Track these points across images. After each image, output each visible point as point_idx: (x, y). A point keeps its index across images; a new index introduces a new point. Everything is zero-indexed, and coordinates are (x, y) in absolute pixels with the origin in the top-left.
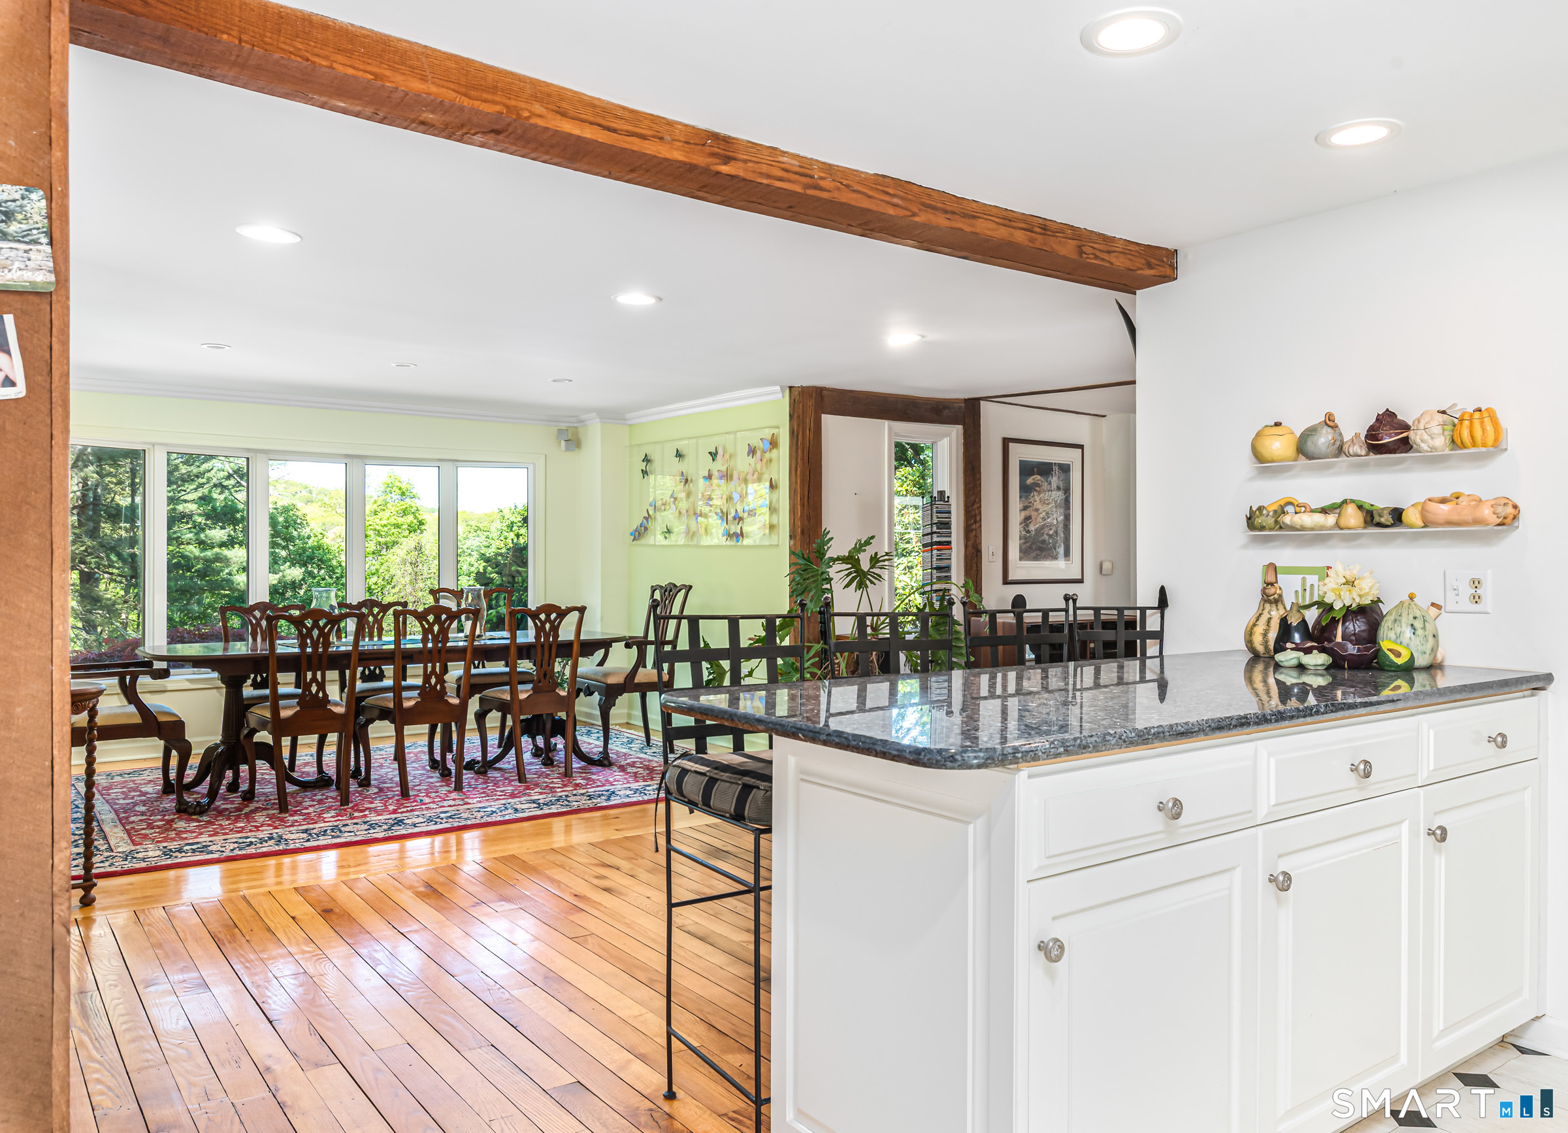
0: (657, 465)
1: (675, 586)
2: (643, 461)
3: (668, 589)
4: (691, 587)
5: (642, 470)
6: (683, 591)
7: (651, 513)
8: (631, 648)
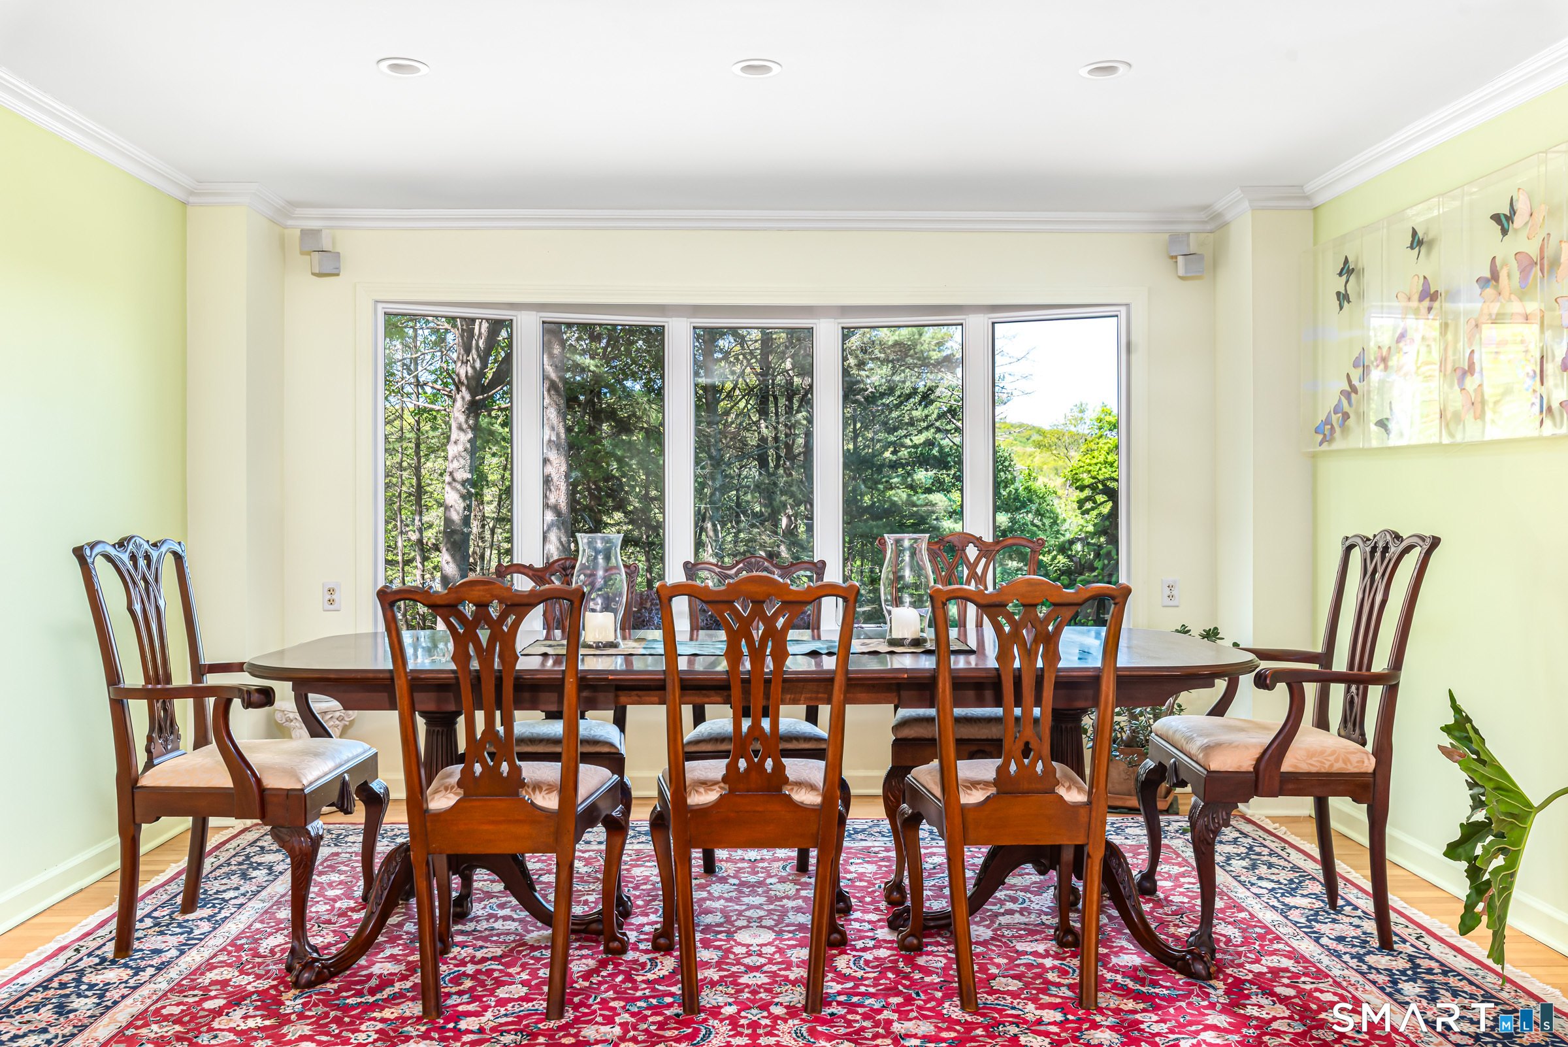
0: (1372, 279)
1: (1397, 537)
2: (1340, 274)
3: (1381, 545)
4: (1435, 542)
5: (1338, 294)
6: (1417, 550)
7: (1355, 382)
8: (1269, 688)
